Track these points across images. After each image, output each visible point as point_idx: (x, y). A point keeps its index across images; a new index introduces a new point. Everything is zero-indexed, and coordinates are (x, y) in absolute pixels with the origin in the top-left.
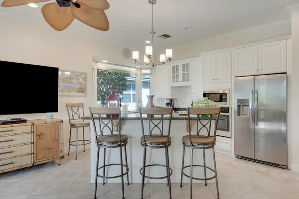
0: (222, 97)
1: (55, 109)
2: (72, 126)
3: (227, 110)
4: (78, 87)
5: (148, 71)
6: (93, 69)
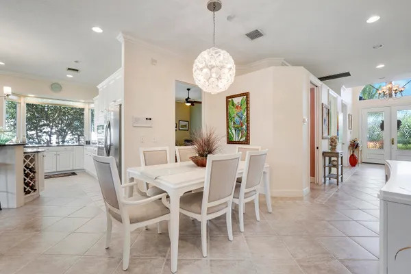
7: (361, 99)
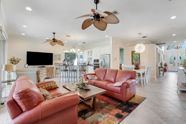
0: (98, 61)
1: (52, 64)
2: (57, 69)
3: (99, 64)
4: (58, 58)
5: (82, 53)
6: (63, 53)
7: (167, 49)
